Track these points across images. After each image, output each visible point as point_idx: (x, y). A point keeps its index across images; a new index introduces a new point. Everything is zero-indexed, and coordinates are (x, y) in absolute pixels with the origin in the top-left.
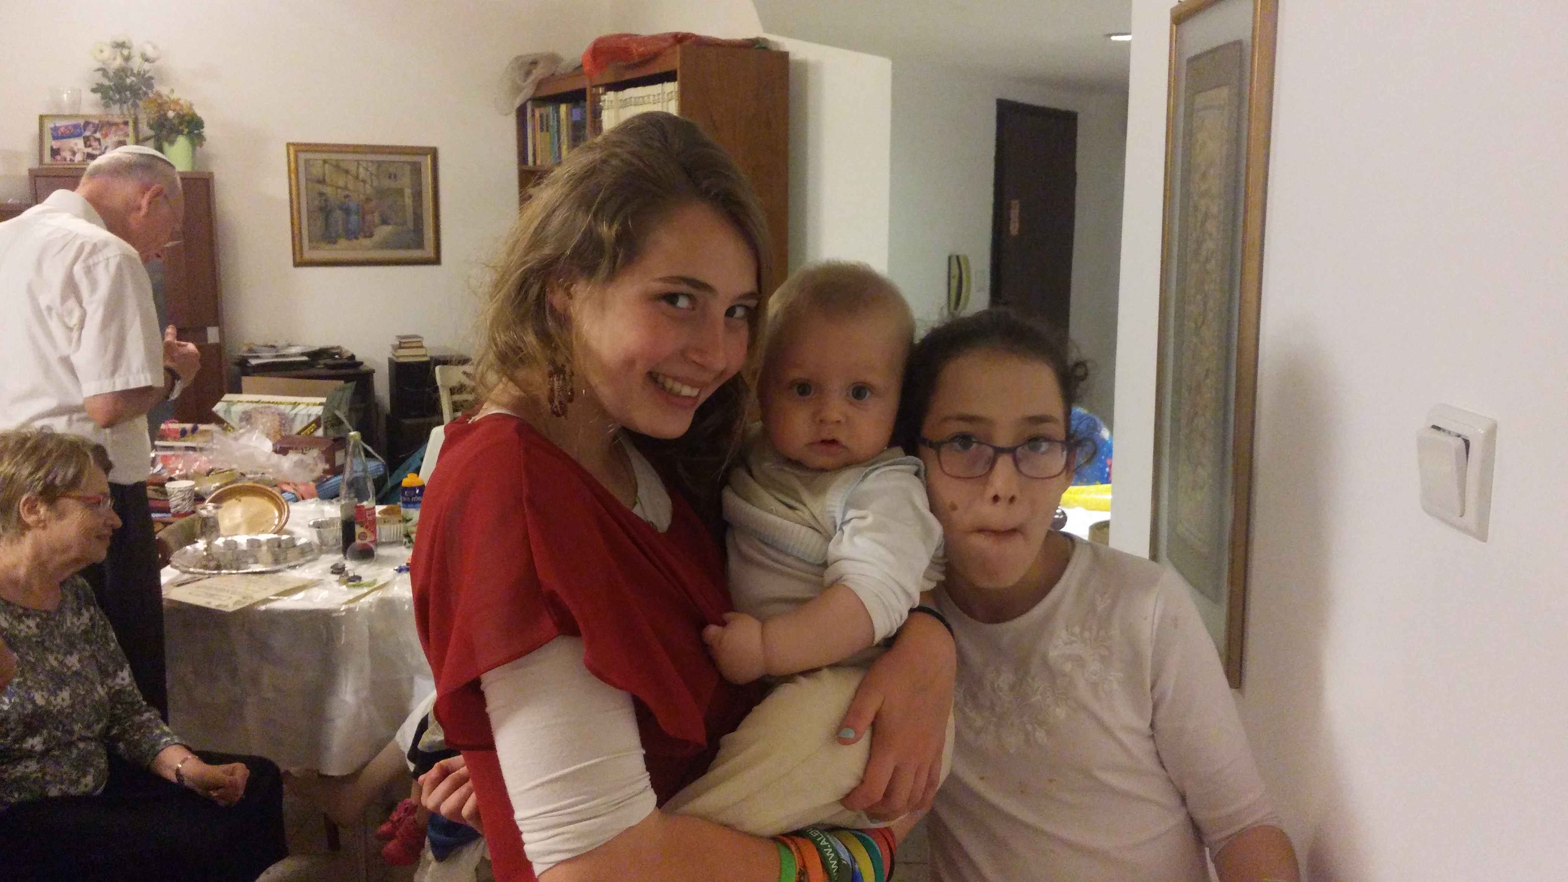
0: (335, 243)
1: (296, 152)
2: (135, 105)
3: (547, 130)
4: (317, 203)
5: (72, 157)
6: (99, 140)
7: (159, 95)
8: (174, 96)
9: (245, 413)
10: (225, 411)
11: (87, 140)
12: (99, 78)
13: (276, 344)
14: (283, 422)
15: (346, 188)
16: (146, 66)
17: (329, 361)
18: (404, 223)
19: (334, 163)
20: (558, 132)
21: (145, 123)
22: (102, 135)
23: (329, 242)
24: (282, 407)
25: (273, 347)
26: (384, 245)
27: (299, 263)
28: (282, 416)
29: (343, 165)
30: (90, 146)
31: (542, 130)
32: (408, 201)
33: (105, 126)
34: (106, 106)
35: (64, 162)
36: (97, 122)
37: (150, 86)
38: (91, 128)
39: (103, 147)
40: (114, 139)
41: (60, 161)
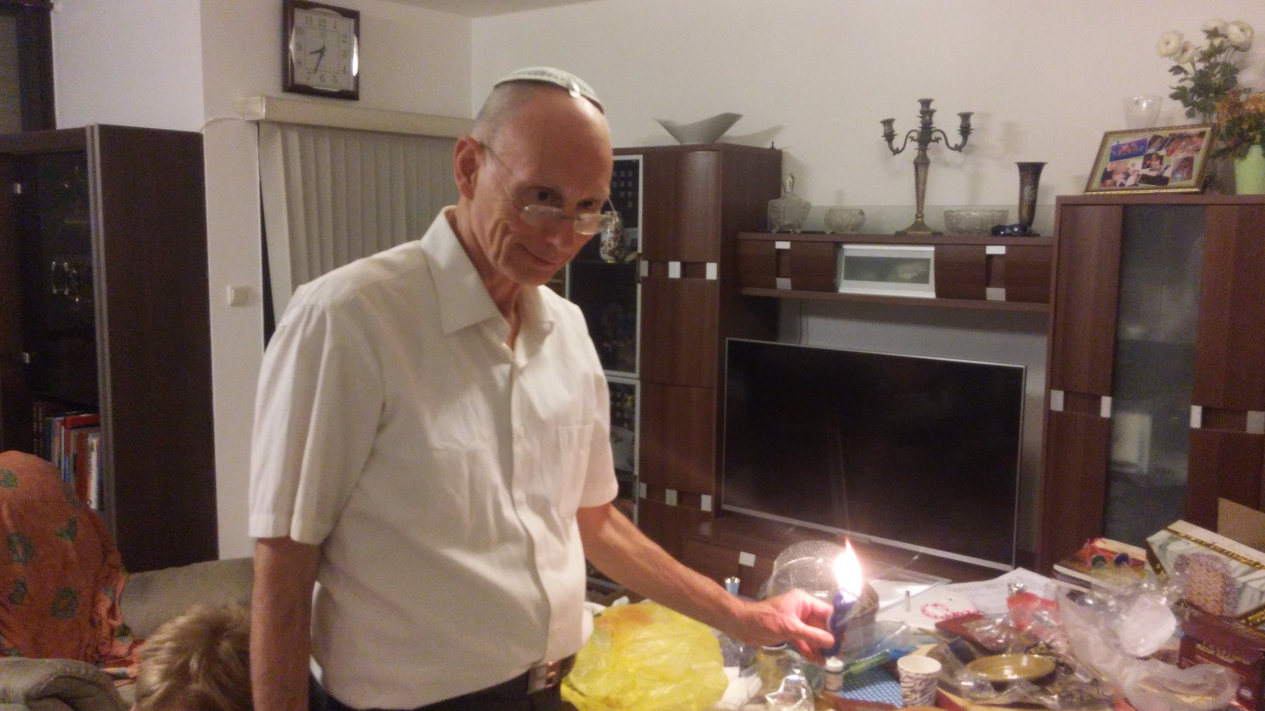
5: (1123, 181)
6: (1161, 158)
7: (1238, 93)
9: (1182, 556)
10: (1160, 547)
11: (1148, 157)
12: (1178, 81)
14: (1220, 592)
16: (1235, 57)
22: (1167, 151)
24: (1234, 564)
28: (1227, 581)
30: (1149, 166)
35: (1114, 188)
37: (1234, 83)
38: (1157, 144)
39: (1164, 167)
40: (1180, 155)
41: (1109, 186)
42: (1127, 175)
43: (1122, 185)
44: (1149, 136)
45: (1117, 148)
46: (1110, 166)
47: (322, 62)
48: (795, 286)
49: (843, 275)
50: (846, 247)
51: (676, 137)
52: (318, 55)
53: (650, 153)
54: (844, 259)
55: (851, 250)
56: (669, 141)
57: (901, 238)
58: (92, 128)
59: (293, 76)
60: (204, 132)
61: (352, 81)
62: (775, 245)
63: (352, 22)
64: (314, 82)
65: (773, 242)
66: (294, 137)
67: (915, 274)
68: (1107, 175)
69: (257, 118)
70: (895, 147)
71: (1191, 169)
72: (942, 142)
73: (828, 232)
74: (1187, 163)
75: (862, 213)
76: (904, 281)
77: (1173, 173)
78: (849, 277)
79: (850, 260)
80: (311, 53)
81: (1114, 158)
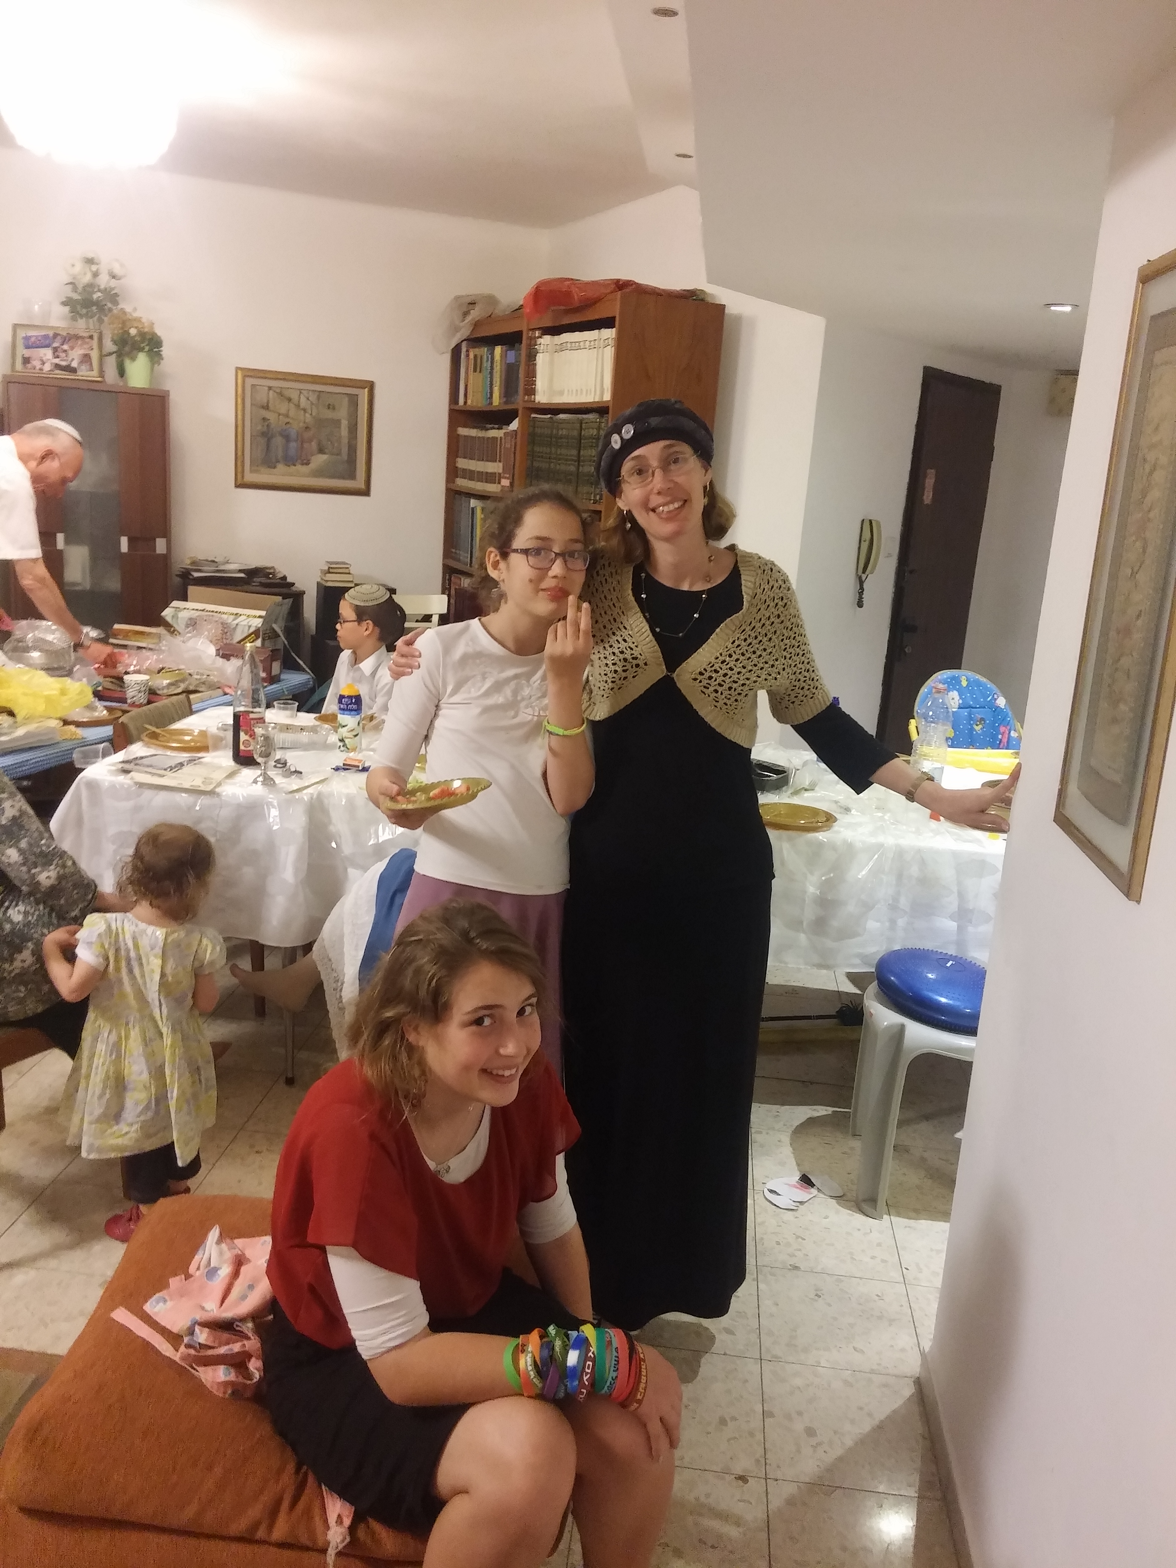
0: (275, 467)
1: (244, 377)
2: (101, 321)
3: (480, 372)
4: (259, 427)
5: (41, 366)
6: (65, 351)
7: (125, 313)
8: (135, 315)
9: (190, 619)
10: (173, 616)
11: (55, 350)
12: (68, 292)
13: (216, 560)
14: (226, 631)
15: (287, 416)
16: (113, 283)
17: (263, 580)
18: (339, 454)
19: (278, 391)
20: (491, 373)
21: (109, 340)
22: (68, 346)
23: (269, 467)
24: (224, 616)
25: (213, 561)
26: (319, 473)
27: (241, 484)
28: (224, 625)
29: (287, 393)
30: (58, 357)
31: (475, 371)
32: (344, 432)
33: (72, 338)
34: (74, 319)
35: (34, 371)
36: (65, 334)
37: (116, 303)
38: (59, 340)
39: (70, 359)
40: (79, 351)
41: (30, 369)
42: (43, 363)
43: (41, 369)
44: (51, 333)
45: (27, 338)
71: (91, 364)
74: (86, 358)
77: (79, 365)
81: (26, 346)
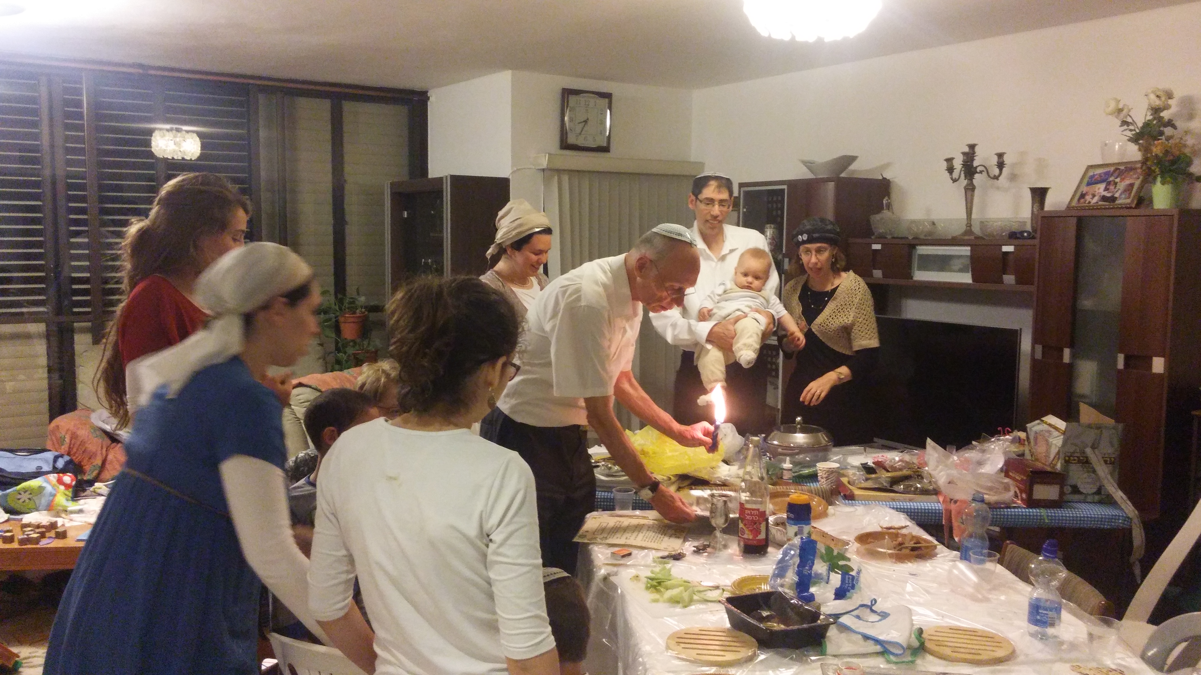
5: (1091, 200)
6: (1116, 184)
11: (1109, 183)
30: (1108, 189)
33: (1126, 171)
35: (1085, 204)
36: (1123, 167)
38: (1116, 174)
39: (1116, 190)
40: (1128, 182)
41: (1082, 203)
42: (1094, 196)
44: (1112, 169)
45: (1092, 177)
46: (1084, 189)
47: (585, 129)
48: (885, 275)
49: (916, 269)
50: (918, 247)
51: (813, 173)
52: (584, 124)
53: (791, 184)
54: (917, 256)
55: (923, 250)
56: (809, 176)
57: (954, 242)
58: (447, 177)
59: (567, 138)
60: (510, 178)
61: (606, 140)
62: (871, 246)
63: (607, 100)
64: (580, 142)
65: (870, 245)
66: (565, 178)
67: (962, 267)
68: (1083, 196)
69: (543, 168)
70: (954, 178)
71: (1131, 192)
72: (985, 174)
73: (910, 238)
74: (1130, 187)
75: (934, 224)
76: (954, 271)
77: (1121, 195)
78: (920, 269)
79: (921, 257)
80: (579, 123)
81: (1089, 184)
